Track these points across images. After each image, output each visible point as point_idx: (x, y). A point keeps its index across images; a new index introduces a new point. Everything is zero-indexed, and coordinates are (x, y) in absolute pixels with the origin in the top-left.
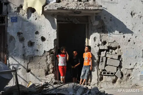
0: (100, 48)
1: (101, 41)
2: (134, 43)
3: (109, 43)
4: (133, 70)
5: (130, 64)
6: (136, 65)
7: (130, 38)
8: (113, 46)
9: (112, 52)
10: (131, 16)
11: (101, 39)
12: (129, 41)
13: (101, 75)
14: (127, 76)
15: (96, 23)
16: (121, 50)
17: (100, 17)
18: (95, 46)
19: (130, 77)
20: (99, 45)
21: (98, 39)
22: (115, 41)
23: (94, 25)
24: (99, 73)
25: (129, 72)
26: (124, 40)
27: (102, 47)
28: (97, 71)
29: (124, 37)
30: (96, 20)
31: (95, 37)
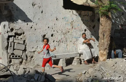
0: (9, 35)
1: (9, 28)
2: (35, 29)
3: (16, 29)
4: (35, 53)
5: (33, 48)
6: (37, 48)
7: (32, 26)
8: (19, 32)
9: (18, 38)
10: (32, 6)
11: (9, 26)
12: (31, 28)
13: (10, 58)
14: (31, 58)
15: (5, 13)
16: (25, 36)
17: (8, 7)
18: (5, 33)
19: (33, 59)
20: (7, 32)
21: (7, 27)
22: (20, 28)
23: (4, 14)
24: (9, 57)
25: (32, 54)
26: (27, 27)
27: (10, 34)
28: (7, 55)
29: (27, 24)
30: (5, 9)
31: (5, 25)
